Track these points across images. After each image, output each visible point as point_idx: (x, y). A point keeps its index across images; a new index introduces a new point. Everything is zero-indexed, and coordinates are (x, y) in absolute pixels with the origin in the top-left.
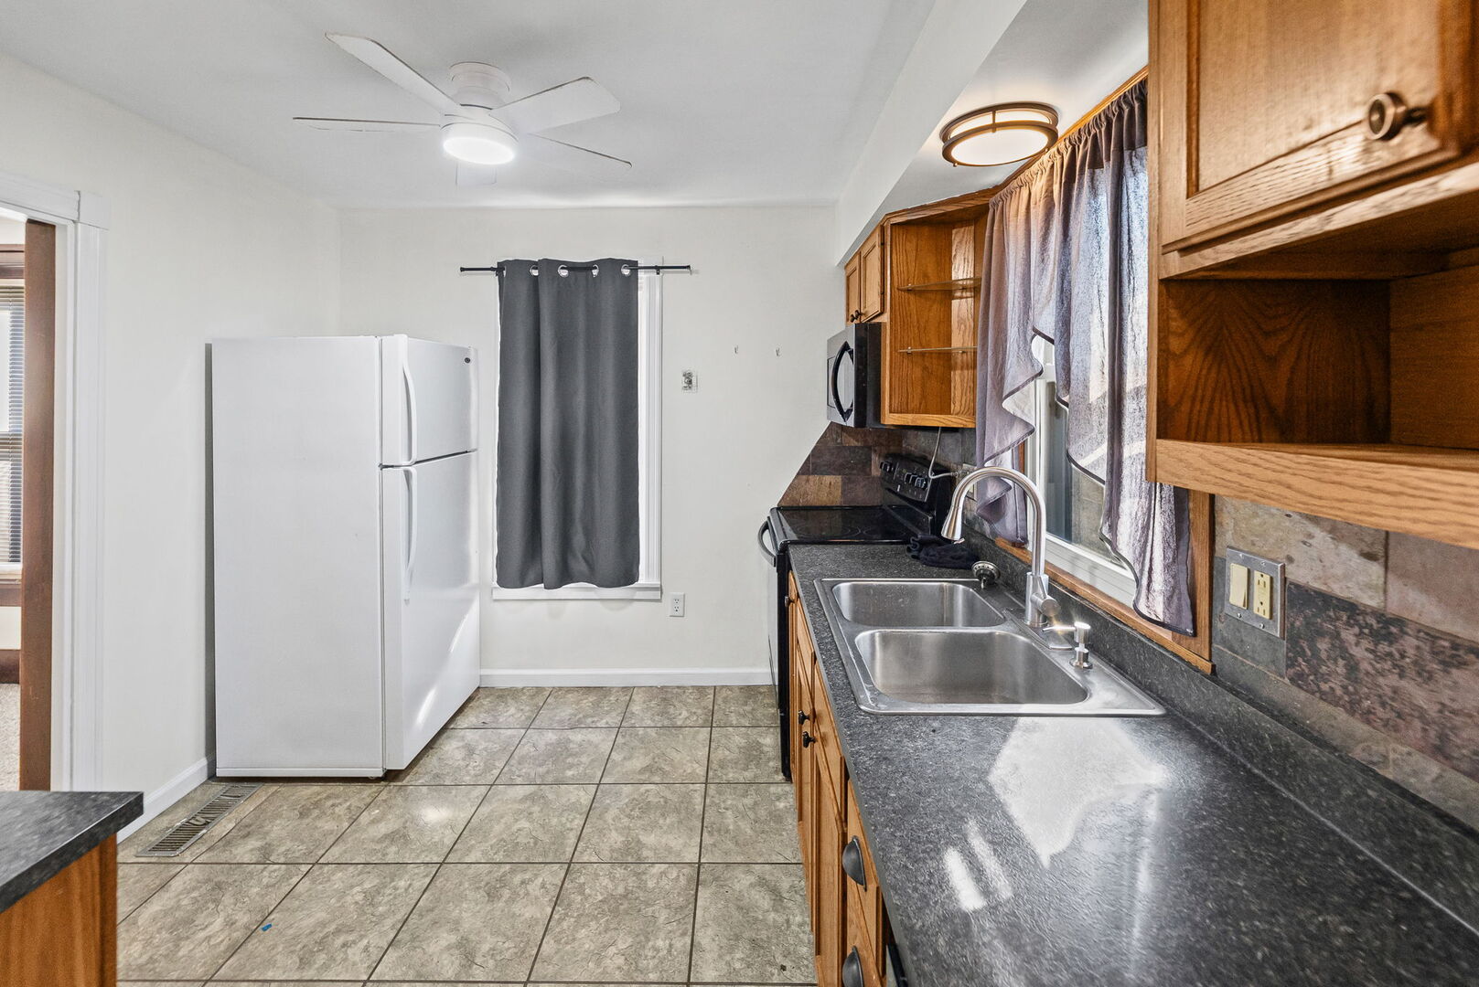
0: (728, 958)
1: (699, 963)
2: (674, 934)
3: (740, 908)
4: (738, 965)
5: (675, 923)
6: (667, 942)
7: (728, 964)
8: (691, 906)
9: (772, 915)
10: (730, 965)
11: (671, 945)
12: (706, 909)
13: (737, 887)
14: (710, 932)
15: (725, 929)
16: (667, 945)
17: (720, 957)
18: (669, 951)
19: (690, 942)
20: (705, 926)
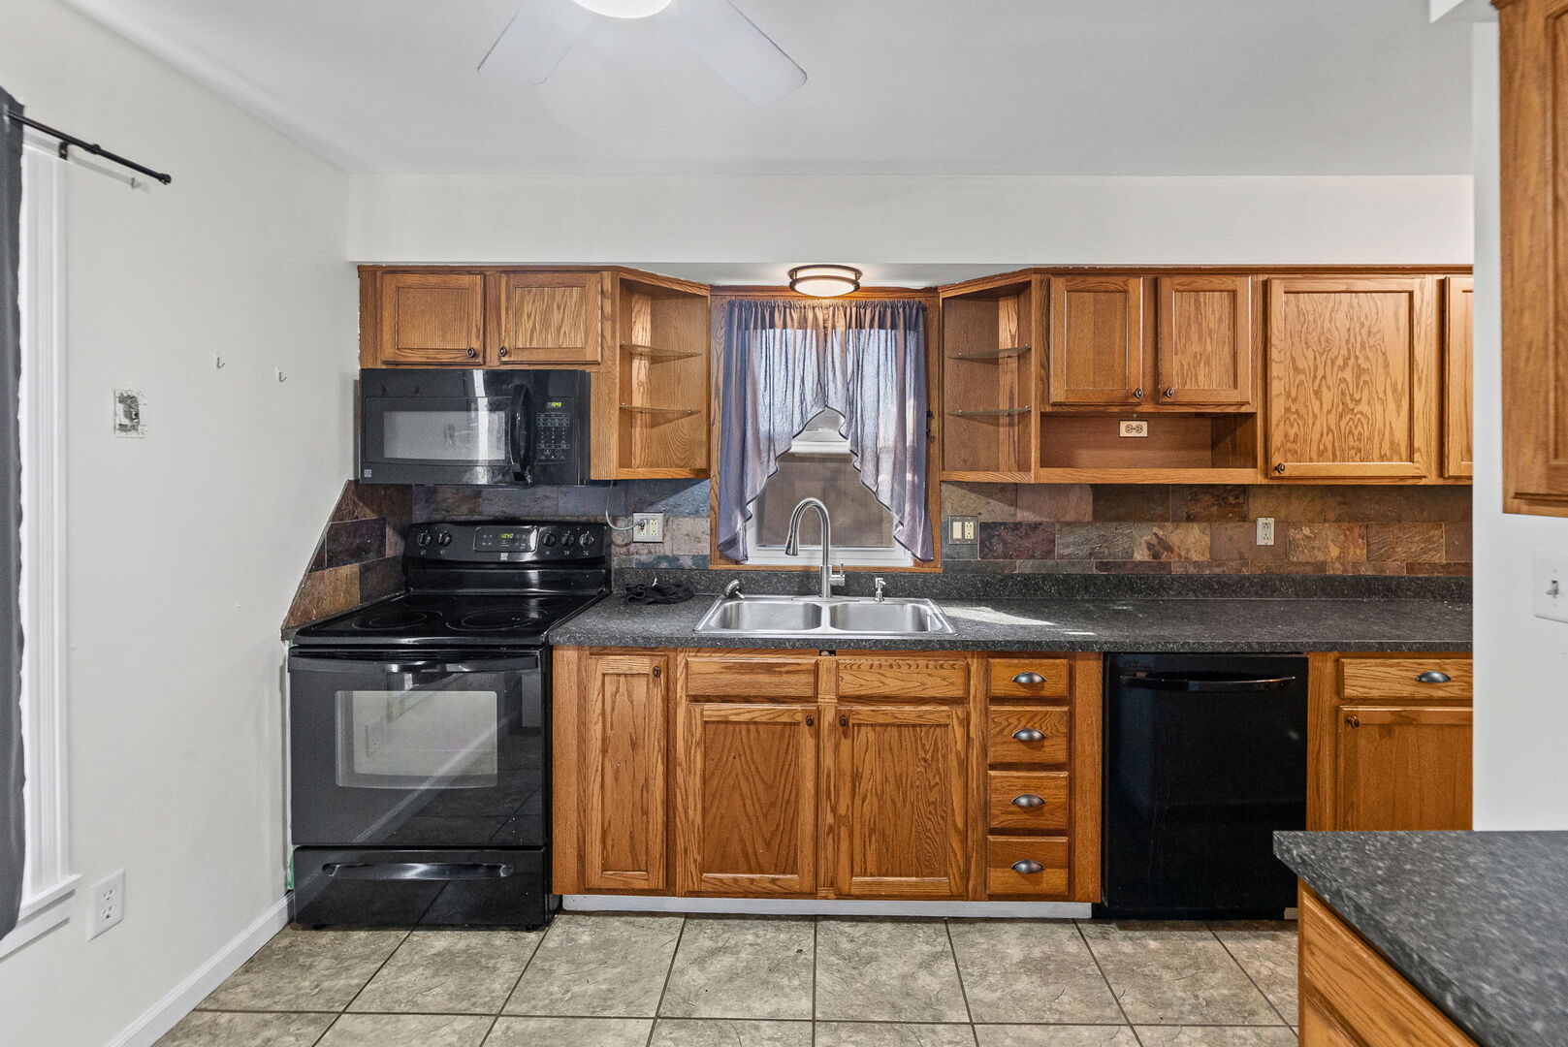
0: (788, 990)
1: (792, 1012)
2: (755, 1037)
3: (731, 980)
4: (796, 982)
5: (741, 1037)
6: (765, 1043)
7: (794, 989)
8: (720, 1023)
9: (743, 955)
10: (796, 988)
11: (770, 1039)
12: (726, 1009)
13: (701, 982)
14: (757, 1005)
15: (756, 992)
16: (769, 1042)
17: (785, 996)
18: (777, 1040)
19: (766, 1022)
20: (749, 1009)
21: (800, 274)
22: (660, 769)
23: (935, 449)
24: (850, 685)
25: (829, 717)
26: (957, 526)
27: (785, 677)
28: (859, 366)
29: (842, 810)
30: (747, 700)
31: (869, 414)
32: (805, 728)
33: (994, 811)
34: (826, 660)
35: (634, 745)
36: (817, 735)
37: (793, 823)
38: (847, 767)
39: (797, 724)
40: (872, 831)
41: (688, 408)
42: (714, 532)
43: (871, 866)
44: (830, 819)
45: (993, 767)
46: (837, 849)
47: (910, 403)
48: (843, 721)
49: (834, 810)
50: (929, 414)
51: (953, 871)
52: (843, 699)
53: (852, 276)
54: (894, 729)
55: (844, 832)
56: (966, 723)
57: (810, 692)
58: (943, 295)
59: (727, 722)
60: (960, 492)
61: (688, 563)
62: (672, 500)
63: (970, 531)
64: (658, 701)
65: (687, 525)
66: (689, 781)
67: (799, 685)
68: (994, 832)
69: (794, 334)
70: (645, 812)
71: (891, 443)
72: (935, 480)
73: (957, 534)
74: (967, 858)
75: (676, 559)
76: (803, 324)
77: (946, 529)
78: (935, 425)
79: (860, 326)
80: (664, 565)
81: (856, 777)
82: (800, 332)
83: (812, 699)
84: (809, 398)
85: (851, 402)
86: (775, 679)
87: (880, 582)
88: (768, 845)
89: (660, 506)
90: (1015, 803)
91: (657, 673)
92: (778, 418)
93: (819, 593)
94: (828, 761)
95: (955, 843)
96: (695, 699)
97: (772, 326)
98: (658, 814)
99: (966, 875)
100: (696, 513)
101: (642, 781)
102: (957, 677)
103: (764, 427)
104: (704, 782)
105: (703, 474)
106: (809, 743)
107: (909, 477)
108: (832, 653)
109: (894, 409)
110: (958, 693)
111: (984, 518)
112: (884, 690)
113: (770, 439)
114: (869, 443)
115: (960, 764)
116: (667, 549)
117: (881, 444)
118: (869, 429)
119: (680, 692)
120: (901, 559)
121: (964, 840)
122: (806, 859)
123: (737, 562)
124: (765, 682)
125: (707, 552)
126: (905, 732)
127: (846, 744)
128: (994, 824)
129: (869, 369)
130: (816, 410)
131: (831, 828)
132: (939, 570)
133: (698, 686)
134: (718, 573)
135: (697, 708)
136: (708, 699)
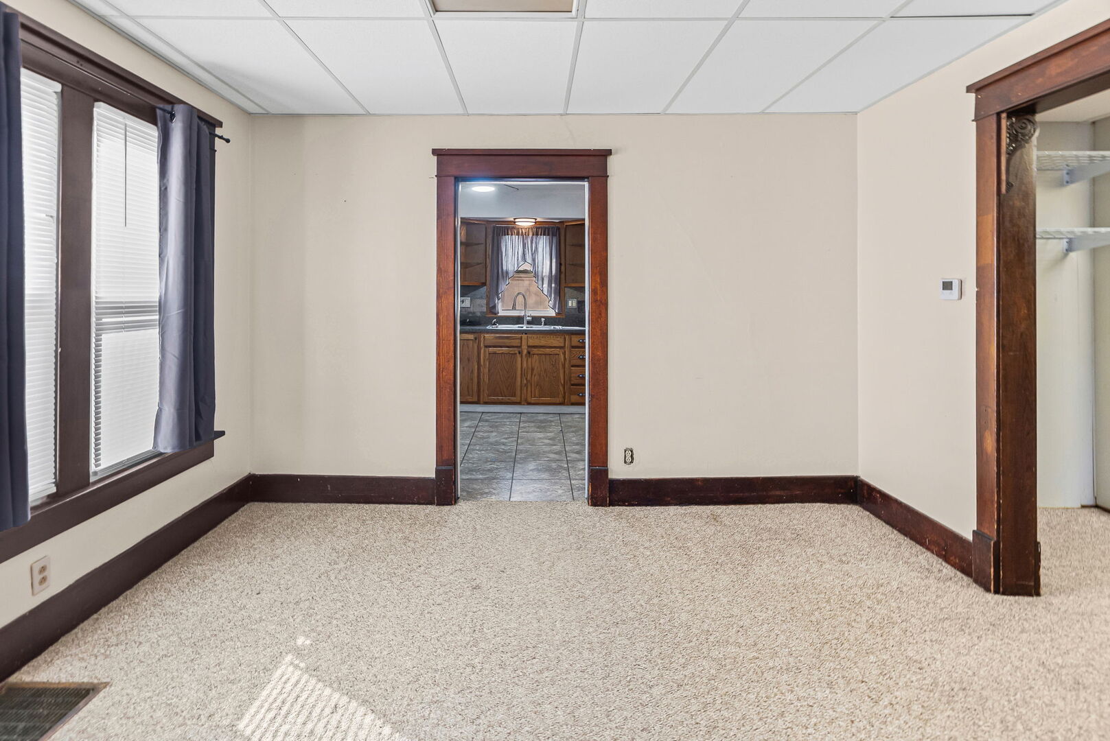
21: (517, 220)
22: (476, 367)
23: (563, 276)
24: (531, 342)
25: (525, 352)
26: (570, 302)
27: (513, 341)
28: (536, 248)
29: (529, 378)
30: (501, 347)
31: (540, 264)
32: (518, 354)
33: (572, 379)
34: (524, 336)
35: (469, 360)
36: (522, 357)
37: (515, 383)
38: (530, 366)
39: (516, 354)
40: (537, 385)
41: (479, 262)
42: (488, 304)
43: (537, 395)
44: (525, 381)
45: (573, 366)
46: (527, 391)
47: (554, 261)
48: (529, 353)
49: (526, 379)
50: (561, 264)
51: (561, 396)
52: (529, 347)
53: (534, 220)
54: (544, 356)
55: (529, 385)
56: (564, 354)
57: (519, 345)
58: (565, 224)
59: (495, 353)
60: (571, 290)
61: (479, 314)
62: (473, 293)
63: (575, 304)
64: (476, 347)
65: (478, 301)
66: (485, 370)
67: (516, 343)
68: (573, 385)
69: (515, 237)
70: (472, 379)
71: (548, 274)
72: (563, 286)
73: (570, 305)
74: (565, 393)
75: (474, 313)
76: (518, 234)
77: (567, 303)
78: (563, 268)
79: (537, 235)
80: (470, 315)
81: (533, 369)
82: (517, 237)
83: (520, 347)
84: (520, 259)
85: (534, 260)
86: (510, 341)
87: (543, 319)
88: (507, 389)
89: (469, 295)
90: (579, 376)
91: (476, 339)
92: (510, 266)
93: (523, 324)
94: (525, 365)
95: (561, 388)
96: (486, 347)
97: (508, 235)
98: (475, 380)
99: (564, 397)
100: (481, 298)
101: (471, 370)
102: (562, 340)
103: (504, 268)
104: (489, 371)
105: (484, 284)
106: (519, 359)
107: (553, 285)
108: (526, 334)
109: (548, 263)
110: (562, 345)
111: (579, 299)
112: (541, 344)
113: (507, 273)
114: (540, 274)
115: (562, 365)
116: (471, 310)
117: (544, 274)
118: (540, 269)
119: (482, 345)
120: (552, 313)
121: (564, 388)
122: (518, 393)
123: (495, 314)
124: (507, 342)
125: (485, 310)
126: (548, 357)
127: (530, 360)
128: (572, 383)
129: (540, 250)
130: (522, 263)
131: (526, 385)
132: (564, 317)
133: (487, 343)
134: (489, 318)
135: (487, 349)
136: (490, 347)
